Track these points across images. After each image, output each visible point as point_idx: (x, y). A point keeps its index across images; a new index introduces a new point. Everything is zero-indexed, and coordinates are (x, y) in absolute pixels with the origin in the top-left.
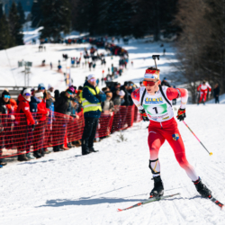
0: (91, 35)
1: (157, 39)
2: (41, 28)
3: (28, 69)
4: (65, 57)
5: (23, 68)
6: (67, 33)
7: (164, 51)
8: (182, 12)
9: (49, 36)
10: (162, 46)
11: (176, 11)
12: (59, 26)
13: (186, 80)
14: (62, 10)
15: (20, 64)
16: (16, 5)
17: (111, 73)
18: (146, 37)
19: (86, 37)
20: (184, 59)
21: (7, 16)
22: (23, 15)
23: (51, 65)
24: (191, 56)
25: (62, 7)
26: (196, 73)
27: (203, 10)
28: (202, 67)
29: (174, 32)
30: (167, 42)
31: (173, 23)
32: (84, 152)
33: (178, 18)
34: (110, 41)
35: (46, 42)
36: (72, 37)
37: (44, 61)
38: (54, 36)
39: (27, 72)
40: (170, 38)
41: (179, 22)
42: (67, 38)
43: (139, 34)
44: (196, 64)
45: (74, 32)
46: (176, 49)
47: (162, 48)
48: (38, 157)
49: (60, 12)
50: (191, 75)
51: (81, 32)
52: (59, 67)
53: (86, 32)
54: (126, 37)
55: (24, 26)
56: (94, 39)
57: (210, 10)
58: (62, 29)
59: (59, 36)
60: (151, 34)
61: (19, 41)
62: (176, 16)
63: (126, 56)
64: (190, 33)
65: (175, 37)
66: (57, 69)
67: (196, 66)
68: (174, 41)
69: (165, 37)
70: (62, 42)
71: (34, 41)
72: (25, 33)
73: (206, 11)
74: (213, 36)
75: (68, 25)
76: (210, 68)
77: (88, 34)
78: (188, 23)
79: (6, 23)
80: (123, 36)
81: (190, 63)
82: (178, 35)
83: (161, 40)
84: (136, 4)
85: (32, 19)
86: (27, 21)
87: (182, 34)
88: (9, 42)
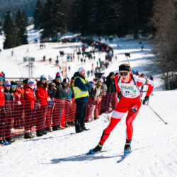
0: (83, 35)
1: (136, 38)
2: (42, 30)
3: (32, 64)
4: (62, 53)
5: (27, 63)
6: (63, 34)
7: (142, 47)
8: (156, 15)
9: (48, 37)
10: (140, 43)
11: (151, 15)
12: (57, 28)
13: (160, 71)
14: (59, 15)
15: (25, 60)
16: (21, 12)
17: (99, 66)
18: (127, 36)
19: (78, 36)
20: (158, 54)
21: (14, 21)
22: (27, 20)
23: (50, 60)
24: (164, 51)
25: (59, 13)
26: (169, 65)
27: (173, 14)
28: (173, 60)
29: (150, 32)
30: (145, 40)
31: (149, 25)
32: (78, 131)
33: (153, 20)
34: (98, 40)
35: (46, 42)
36: (67, 37)
37: (44, 57)
38: (52, 37)
39: (30, 66)
40: (147, 36)
41: (154, 24)
42: (63, 38)
43: (121, 34)
44: (168, 58)
45: (68, 33)
46: (152, 45)
47: (141, 45)
49: (57, 17)
50: (164, 66)
51: (74, 33)
52: (57, 62)
53: (78, 33)
54: (110, 37)
55: (28, 28)
56: (85, 38)
58: (59, 31)
59: (57, 36)
60: (131, 34)
61: (24, 41)
62: (151, 19)
63: (111, 52)
64: (162, 33)
65: (151, 36)
66: (55, 63)
67: (169, 59)
68: (150, 39)
69: (142, 36)
70: (59, 41)
71: (36, 41)
72: (29, 34)
73: (176, 14)
75: (63, 27)
77: (80, 34)
78: (162, 24)
79: (13, 26)
80: (109, 35)
81: (163, 57)
82: (154, 34)
83: (140, 39)
84: (118, 10)
85: (34, 23)
86: (30, 24)
87: (157, 34)
88: (16, 42)
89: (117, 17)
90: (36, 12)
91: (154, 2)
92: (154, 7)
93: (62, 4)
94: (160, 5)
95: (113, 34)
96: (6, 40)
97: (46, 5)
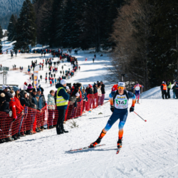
0: (50, 47)
1: (98, 51)
2: (15, 42)
3: (6, 73)
6: (33, 46)
8: (116, 32)
10: (102, 55)
11: (111, 31)
12: (28, 40)
18: (90, 49)
20: (117, 66)
22: (2, 32)
24: (122, 64)
25: (30, 27)
26: (126, 76)
27: (131, 31)
28: (130, 72)
29: (110, 46)
33: (113, 36)
36: (36, 48)
38: (24, 48)
40: (107, 50)
41: (114, 39)
43: (85, 47)
44: (126, 69)
45: (38, 45)
46: (112, 58)
48: (15, 139)
49: (29, 30)
51: (44, 45)
53: (47, 45)
54: (76, 49)
55: (2, 40)
57: (136, 31)
58: (30, 43)
59: (28, 47)
60: (93, 47)
63: (75, 63)
64: (121, 47)
65: (111, 49)
68: (110, 52)
69: (103, 49)
72: (3, 45)
73: (134, 32)
74: (138, 50)
75: (34, 40)
76: (136, 72)
78: (120, 40)
80: (74, 48)
81: (121, 69)
82: (113, 48)
83: (101, 52)
84: (83, 26)
85: (8, 35)
86: (4, 36)
87: (116, 48)
89: (81, 32)
90: (10, 25)
91: (114, 20)
92: (114, 25)
93: (33, 19)
94: (119, 23)
95: (78, 47)
97: (19, 19)
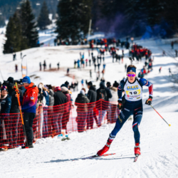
14: (81, 7)
38: (72, 37)
49: (79, 9)
88: (20, 44)
96: (7, 41)
